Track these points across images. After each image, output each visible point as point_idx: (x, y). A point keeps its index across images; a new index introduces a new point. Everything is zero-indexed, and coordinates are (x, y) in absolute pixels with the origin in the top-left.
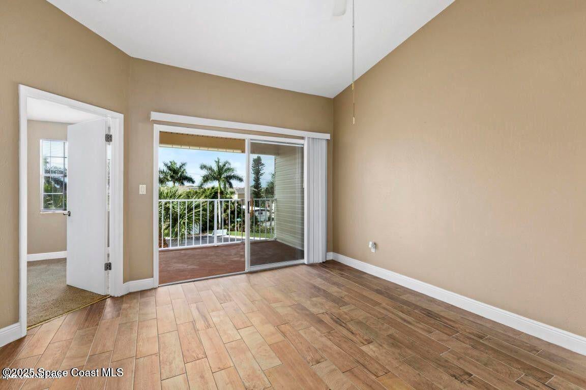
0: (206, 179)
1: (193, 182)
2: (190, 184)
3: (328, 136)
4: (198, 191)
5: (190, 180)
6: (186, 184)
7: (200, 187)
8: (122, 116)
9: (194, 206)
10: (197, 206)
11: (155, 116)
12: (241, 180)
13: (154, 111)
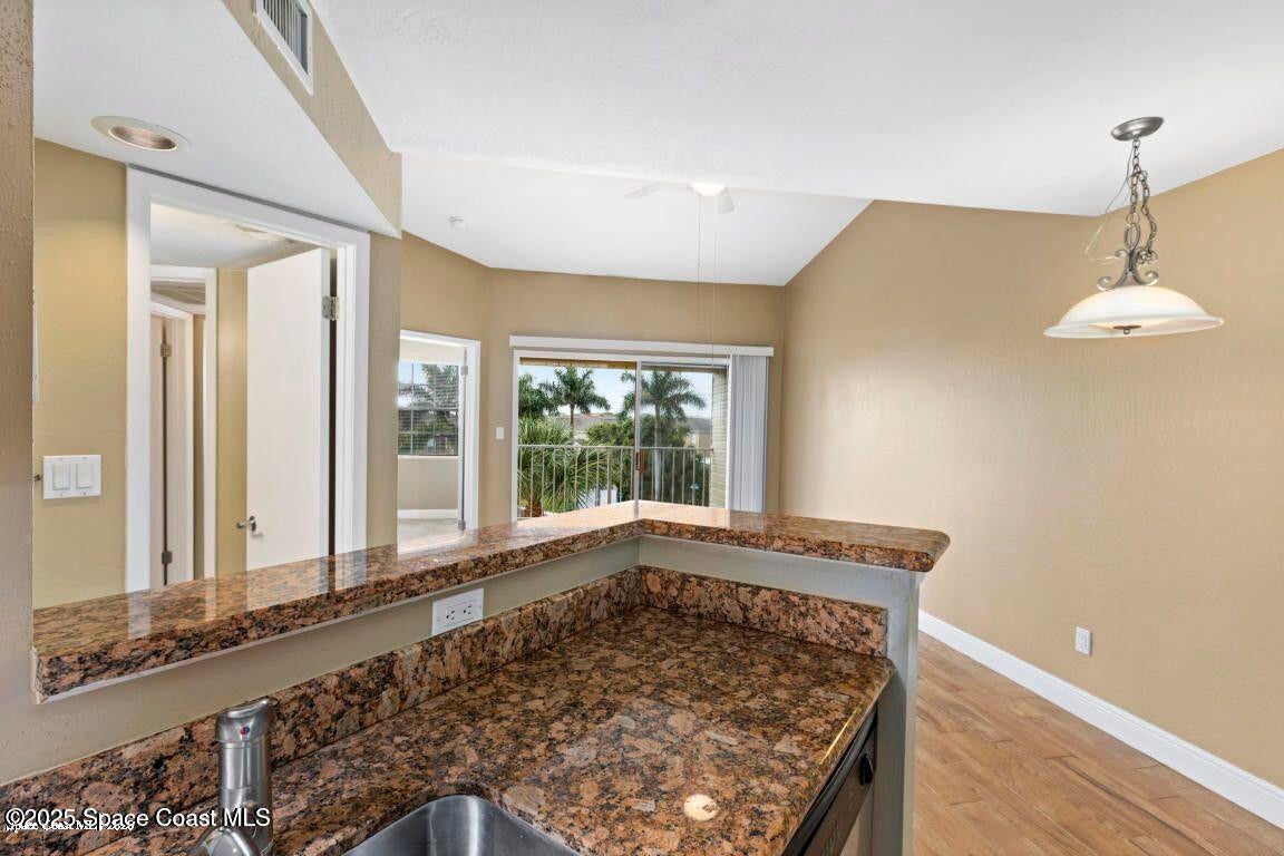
0: (630, 402)
1: (607, 407)
2: (603, 410)
3: (769, 351)
4: (618, 425)
5: (602, 403)
6: (594, 409)
7: (622, 416)
8: (478, 343)
9: (587, 457)
10: (593, 458)
11: (514, 341)
12: (699, 402)
13: (513, 335)
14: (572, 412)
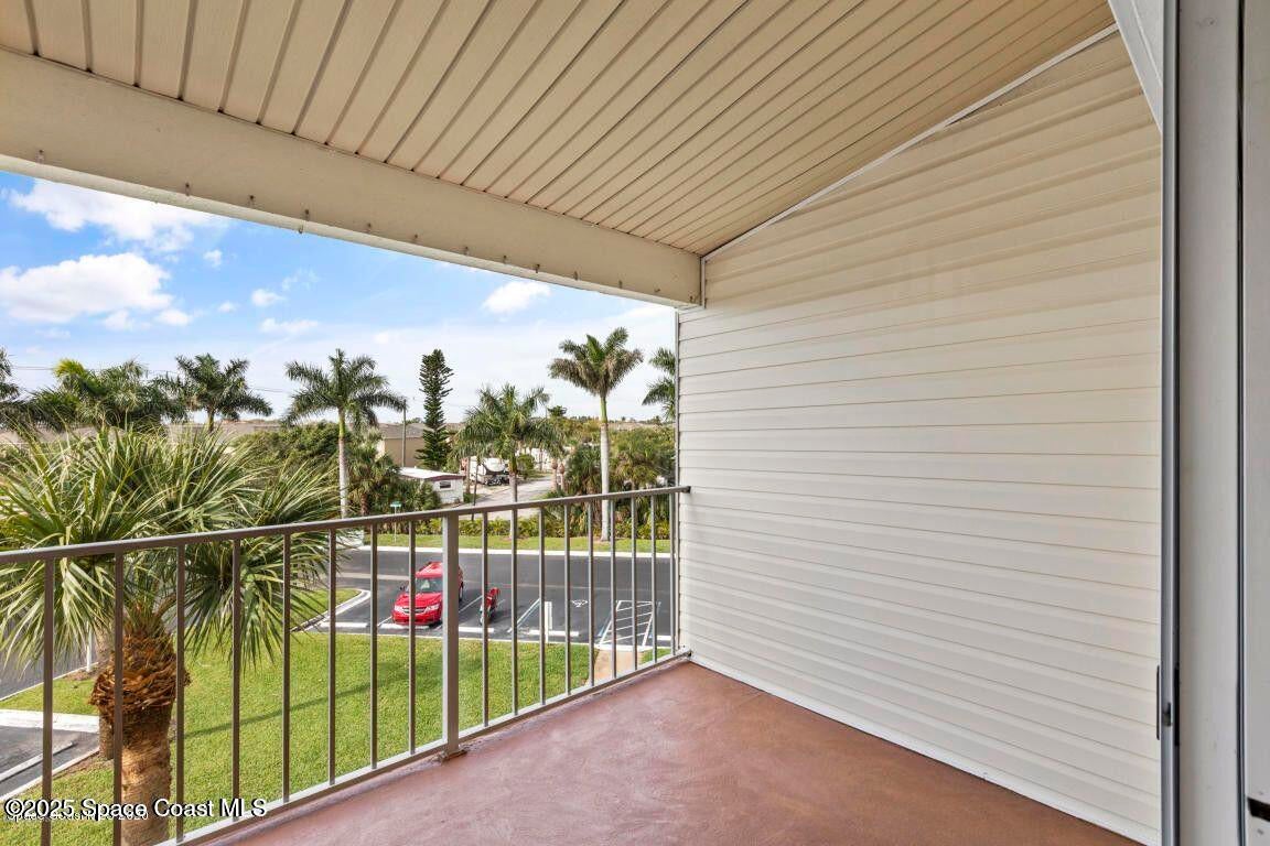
0: (305, 404)
1: (267, 411)
2: (259, 416)
4: (281, 435)
7: (287, 423)
12: (399, 405)
14: (212, 419)
